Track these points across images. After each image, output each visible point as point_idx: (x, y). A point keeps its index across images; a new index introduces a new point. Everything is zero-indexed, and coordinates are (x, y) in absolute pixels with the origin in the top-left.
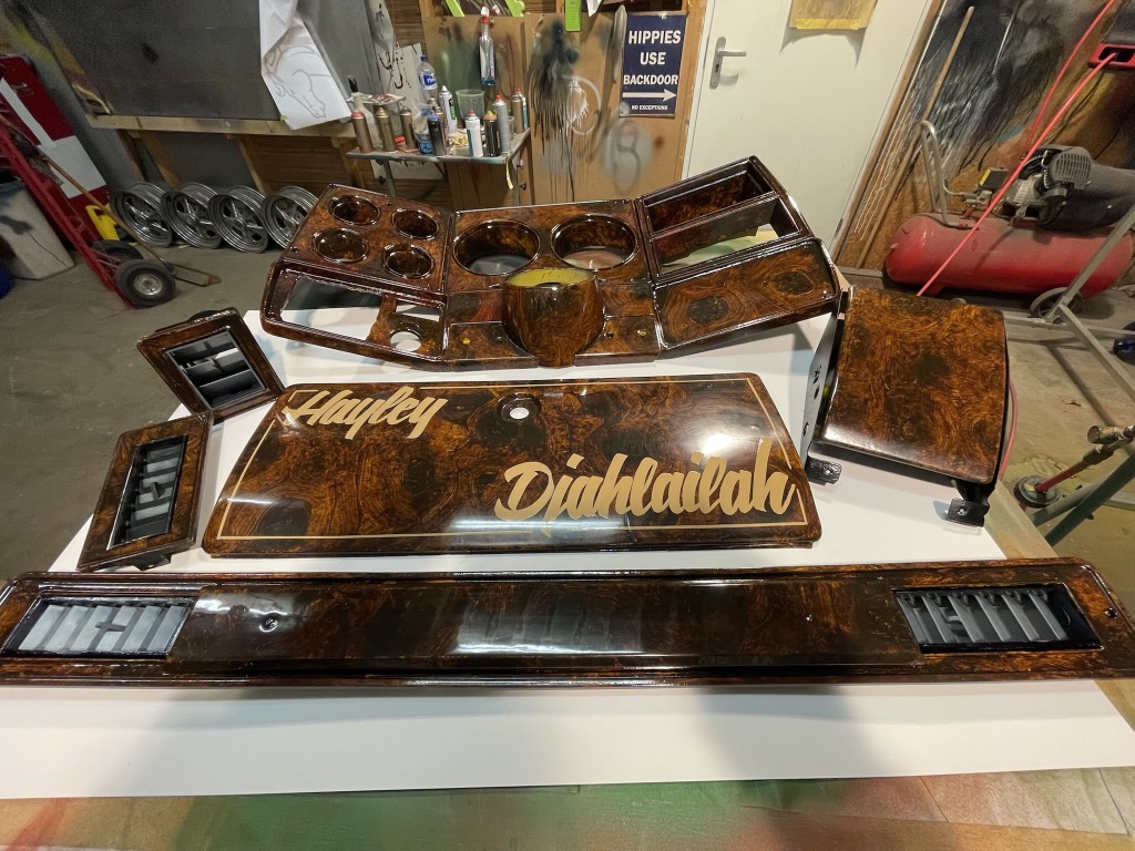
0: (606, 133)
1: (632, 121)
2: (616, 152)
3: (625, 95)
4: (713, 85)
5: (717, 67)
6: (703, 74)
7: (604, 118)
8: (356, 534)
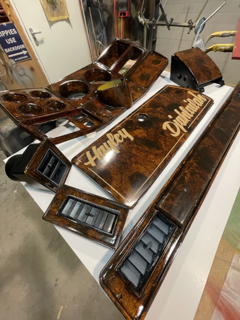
0: (11, 72)
1: (18, 65)
2: (20, 77)
3: (10, 56)
4: (37, 45)
5: (35, 39)
6: (32, 42)
7: (7, 67)
8: (158, 166)
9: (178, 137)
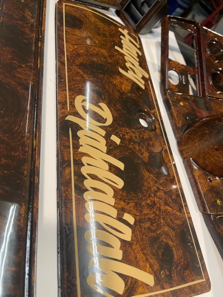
8: (66, 42)
9: (73, 97)
